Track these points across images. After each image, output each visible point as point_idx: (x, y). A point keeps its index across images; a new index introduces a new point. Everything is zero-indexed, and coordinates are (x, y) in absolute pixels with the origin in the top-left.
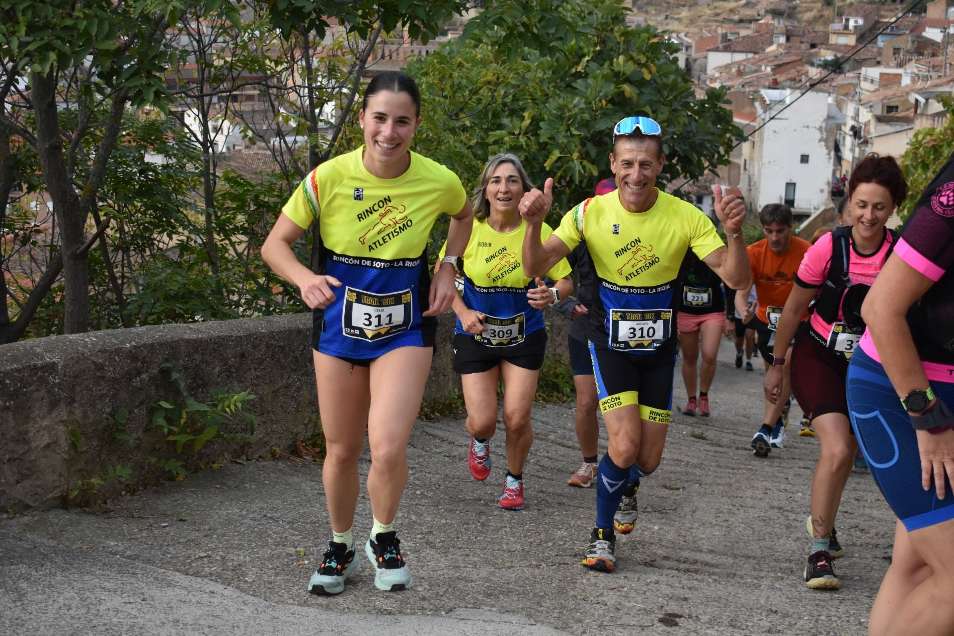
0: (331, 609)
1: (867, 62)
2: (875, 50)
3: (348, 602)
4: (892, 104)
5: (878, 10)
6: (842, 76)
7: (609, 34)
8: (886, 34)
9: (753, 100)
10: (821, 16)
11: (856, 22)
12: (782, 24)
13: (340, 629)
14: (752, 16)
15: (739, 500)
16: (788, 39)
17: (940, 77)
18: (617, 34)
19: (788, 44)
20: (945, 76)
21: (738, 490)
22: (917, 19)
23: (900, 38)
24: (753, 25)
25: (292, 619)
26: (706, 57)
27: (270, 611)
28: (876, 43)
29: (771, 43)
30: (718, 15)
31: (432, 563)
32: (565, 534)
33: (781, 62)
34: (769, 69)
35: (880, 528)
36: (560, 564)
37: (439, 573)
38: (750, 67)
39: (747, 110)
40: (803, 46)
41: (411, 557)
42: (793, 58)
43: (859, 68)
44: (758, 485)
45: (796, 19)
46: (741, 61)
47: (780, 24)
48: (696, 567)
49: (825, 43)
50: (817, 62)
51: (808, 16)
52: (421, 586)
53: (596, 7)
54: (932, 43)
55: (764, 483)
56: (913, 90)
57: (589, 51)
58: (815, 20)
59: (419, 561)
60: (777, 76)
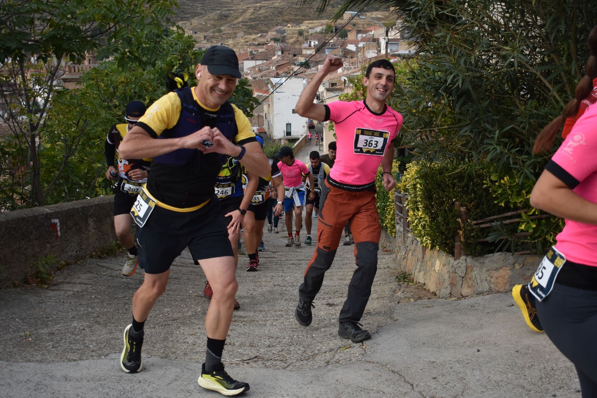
0: (43, 362)
1: (321, 62)
2: (325, 56)
3: (52, 357)
4: (333, 82)
5: (325, 37)
6: (310, 70)
7: (186, 54)
8: (329, 48)
9: (267, 84)
10: (298, 41)
11: (314, 43)
12: (279, 46)
13: (47, 372)
14: (264, 42)
15: (258, 283)
16: (282, 53)
17: (355, 68)
18: (190, 54)
19: (283, 55)
20: (358, 67)
21: (258, 278)
22: (343, 40)
23: (336, 50)
24: (265, 46)
25: (21, 370)
26: (243, 63)
27: (9, 368)
28: (325, 53)
29: (274, 55)
30: (247, 42)
31: (98, 332)
32: (169, 310)
33: (280, 64)
34: (274, 68)
35: (326, 290)
36: (165, 325)
37: (102, 337)
38: (265, 67)
39: (265, 89)
40: (290, 56)
41: (87, 330)
42: (285, 62)
43: (317, 65)
44: (269, 275)
45: (286, 42)
46: (260, 64)
47: (278, 45)
48: (235, 319)
49: (300, 54)
50: (297, 63)
51: (291, 41)
52: (92, 344)
53: (179, 41)
54: (351, 52)
55: (272, 274)
56: (343, 75)
57: (176, 63)
58: (295, 43)
59: (91, 332)
60: (278, 71)
